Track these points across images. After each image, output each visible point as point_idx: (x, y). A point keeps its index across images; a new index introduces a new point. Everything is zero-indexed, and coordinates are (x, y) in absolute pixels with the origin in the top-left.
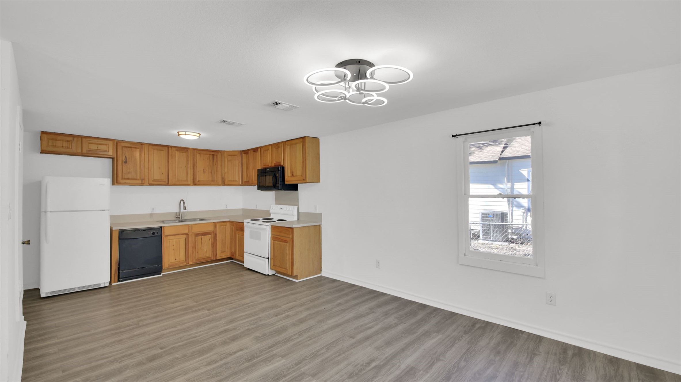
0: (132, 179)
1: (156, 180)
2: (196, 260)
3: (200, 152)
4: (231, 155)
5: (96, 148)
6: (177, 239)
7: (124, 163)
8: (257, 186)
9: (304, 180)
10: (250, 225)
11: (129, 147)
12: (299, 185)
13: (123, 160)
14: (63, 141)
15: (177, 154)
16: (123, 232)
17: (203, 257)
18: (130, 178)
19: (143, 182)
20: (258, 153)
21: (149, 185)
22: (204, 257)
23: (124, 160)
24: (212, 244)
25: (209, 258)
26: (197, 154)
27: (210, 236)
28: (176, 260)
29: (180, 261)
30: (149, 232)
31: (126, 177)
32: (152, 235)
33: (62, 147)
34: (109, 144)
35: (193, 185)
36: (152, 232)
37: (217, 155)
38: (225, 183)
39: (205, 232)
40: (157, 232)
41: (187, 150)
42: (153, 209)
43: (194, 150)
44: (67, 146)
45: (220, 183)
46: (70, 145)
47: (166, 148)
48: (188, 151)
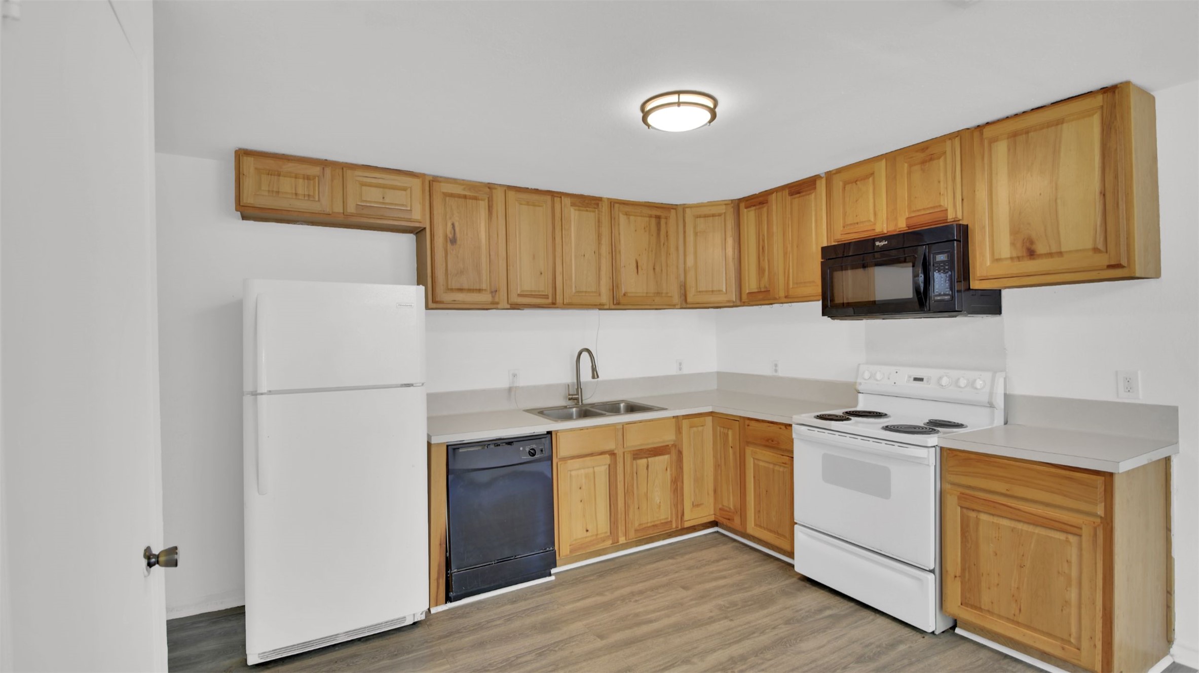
0: (470, 290)
1: (527, 291)
2: (636, 531)
3: (627, 209)
4: (706, 216)
5: (381, 200)
6: (588, 468)
7: (449, 244)
8: (820, 303)
9: (1118, 266)
10: (816, 433)
11: (459, 196)
12: (1005, 293)
13: (447, 236)
14: (296, 177)
15: (573, 214)
16: (457, 450)
17: (651, 522)
18: (466, 286)
19: (497, 300)
20: (813, 196)
21: (509, 306)
22: (654, 522)
23: (450, 236)
24: (672, 481)
25: (666, 523)
26: (621, 215)
27: (666, 457)
28: (587, 531)
29: (597, 535)
30: (521, 449)
31: (454, 284)
32: (530, 457)
33: (294, 197)
34: (411, 188)
35: (613, 307)
36: (527, 450)
37: (666, 218)
38: (689, 300)
39: (655, 446)
40: (541, 448)
41: (598, 204)
42: (515, 376)
43: (613, 203)
44: (306, 193)
45: (676, 299)
46: (314, 190)
47: (549, 198)
48: (600, 205)
